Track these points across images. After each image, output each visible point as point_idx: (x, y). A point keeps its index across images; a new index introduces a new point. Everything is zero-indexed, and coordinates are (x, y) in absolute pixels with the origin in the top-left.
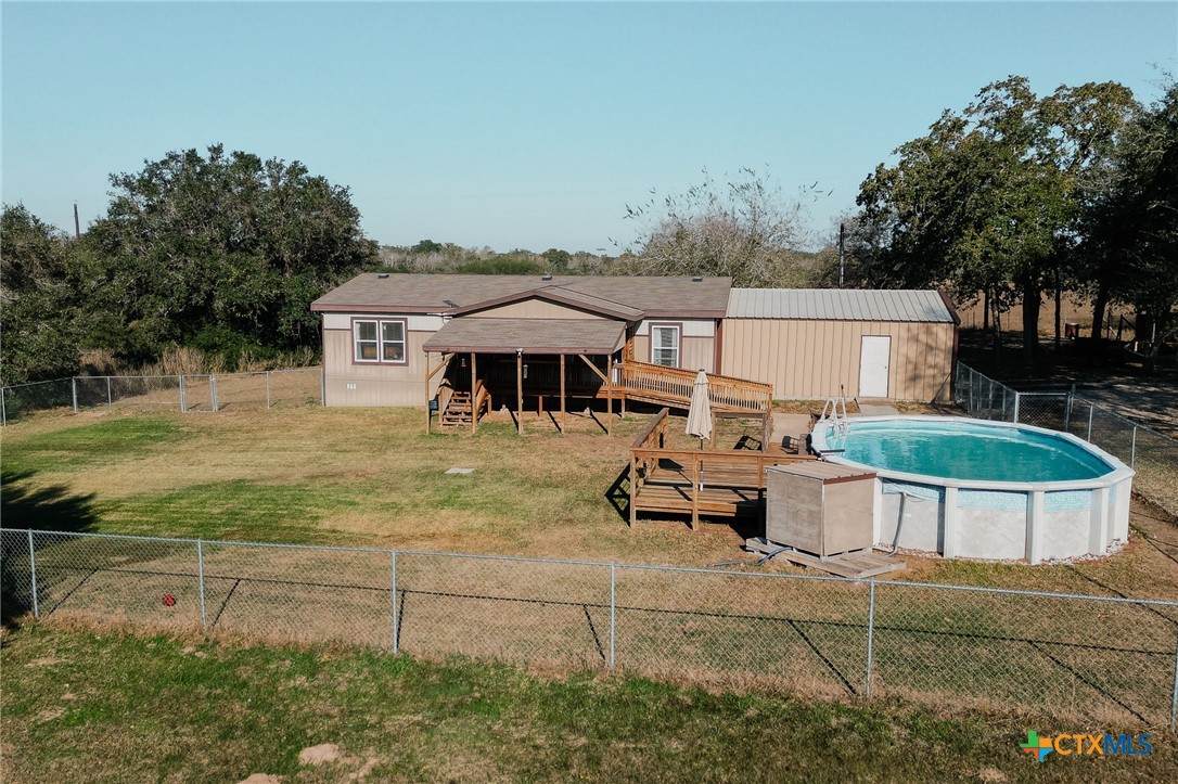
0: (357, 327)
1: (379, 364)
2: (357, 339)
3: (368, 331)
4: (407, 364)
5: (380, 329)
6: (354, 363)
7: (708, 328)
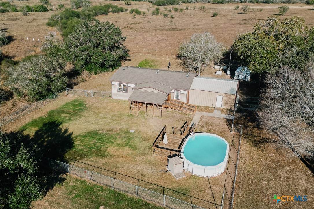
0: (118, 84)
1: (122, 92)
2: (118, 87)
3: (120, 85)
4: (127, 93)
5: (122, 85)
6: (117, 91)
7: (186, 92)
